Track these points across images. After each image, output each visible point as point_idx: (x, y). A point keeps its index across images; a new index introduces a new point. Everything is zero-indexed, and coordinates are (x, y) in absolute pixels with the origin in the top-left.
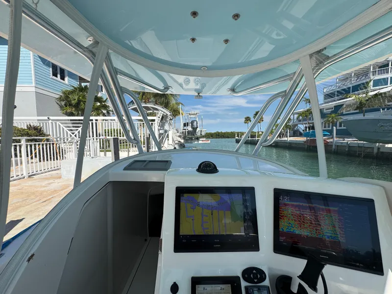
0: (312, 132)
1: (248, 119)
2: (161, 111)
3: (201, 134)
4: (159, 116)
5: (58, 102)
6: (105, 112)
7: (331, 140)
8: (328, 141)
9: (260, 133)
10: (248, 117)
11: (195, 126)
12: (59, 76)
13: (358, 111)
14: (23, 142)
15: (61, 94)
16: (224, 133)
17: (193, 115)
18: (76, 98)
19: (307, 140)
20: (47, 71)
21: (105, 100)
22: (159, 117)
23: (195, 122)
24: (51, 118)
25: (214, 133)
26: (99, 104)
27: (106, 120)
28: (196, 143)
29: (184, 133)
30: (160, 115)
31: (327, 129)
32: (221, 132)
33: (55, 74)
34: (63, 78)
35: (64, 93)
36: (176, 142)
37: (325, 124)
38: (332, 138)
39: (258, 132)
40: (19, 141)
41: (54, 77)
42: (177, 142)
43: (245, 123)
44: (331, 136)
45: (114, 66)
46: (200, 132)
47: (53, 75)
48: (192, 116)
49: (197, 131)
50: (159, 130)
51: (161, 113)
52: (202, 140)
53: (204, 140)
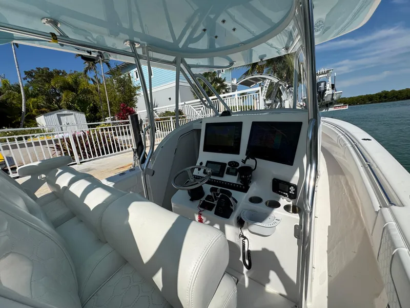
2: (268, 80)
3: (332, 99)
4: (265, 85)
6: (224, 91)
11: (323, 89)
14: (171, 120)
16: (400, 92)
17: (322, 74)
21: (223, 79)
22: (266, 87)
23: (323, 84)
24: (186, 103)
25: (376, 94)
26: (219, 84)
27: (231, 96)
28: (324, 111)
30: (267, 84)
32: (393, 91)
40: (169, 119)
45: (188, 63)
46: (331, 96)
48: (320, 76)
49: (326, 95)
50: (265, 100)
51: (268, 82)
52: (335, 107)
53: (338, 107)
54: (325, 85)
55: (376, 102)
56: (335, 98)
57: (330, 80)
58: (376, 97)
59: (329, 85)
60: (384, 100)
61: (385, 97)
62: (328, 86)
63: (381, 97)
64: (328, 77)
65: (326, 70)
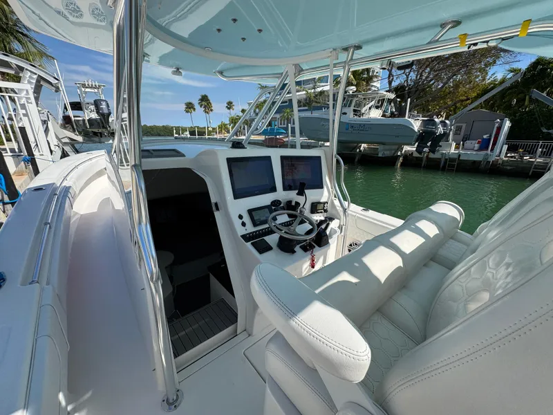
0: (271, 129)
1: (190, 107)
2: (29, 74)
7: (287, 139)
8: (285, 140)
9: (210, 129)
10: (190, 103)
13: (307, 108)
17: (91, 87)
19: (266, 139)
23: (104, 103)
29: (81, 123)
31: (283, 126)
36: (64, 141)
37: (281, 120)
38: (288, 137)
39: (208, 127)
42: (67, 140)
43: (187, 112)
44: (286, 135)
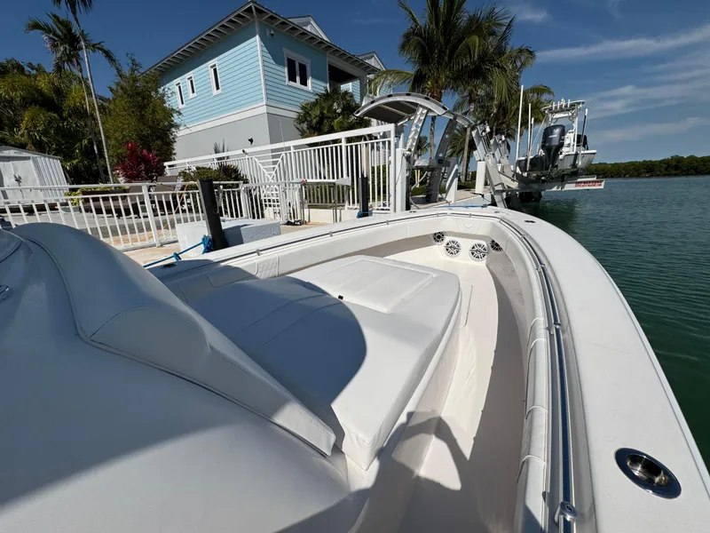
2: (421, 108)
5: (298, 126)
11: (556, 143)
12: (298, 78)
15: (301, 111)
17: (562, 110)
18: (318, 113)
20: (280, 73)
23: (557, 131)
24: (247, 150)
25: (662, 162)
28: (555, 189)
30: (419, 120)
32: (692, 158)
33: (292, 78)
34: (304, 82)
35: (303, 108)
41: (292, 83)
46: (572, 158)
47: (290, 79)
49: (561, 157)
50: (408, 158)
51: (422, 114)
52: (577, 183)
53: (585, 182)
54: (563, 133)
55: (658, 176)
56: (579, 163)
57: (575, 125)
58: (660, 167)
59: (572, 135)
60: (673, 172)
61: (676, 168)
62: (570, 138)
63: (669, 166)
64: (571, 119)
65: (569, 103)
